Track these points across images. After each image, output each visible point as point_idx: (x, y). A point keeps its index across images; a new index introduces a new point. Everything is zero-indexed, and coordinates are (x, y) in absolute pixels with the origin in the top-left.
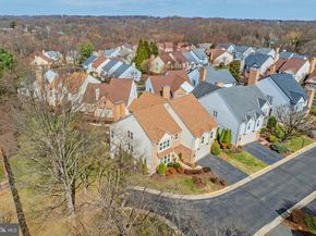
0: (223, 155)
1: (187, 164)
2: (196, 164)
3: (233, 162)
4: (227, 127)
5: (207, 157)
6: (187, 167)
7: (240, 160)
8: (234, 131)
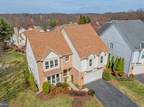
0: (113, 81)
1: (77, 86)
2: (84, 87)
3: (122, 89)
4: (120, 56)
5: (98, 81)
6: (75, 89)
7: (130, 87)
8: (126, 60)
